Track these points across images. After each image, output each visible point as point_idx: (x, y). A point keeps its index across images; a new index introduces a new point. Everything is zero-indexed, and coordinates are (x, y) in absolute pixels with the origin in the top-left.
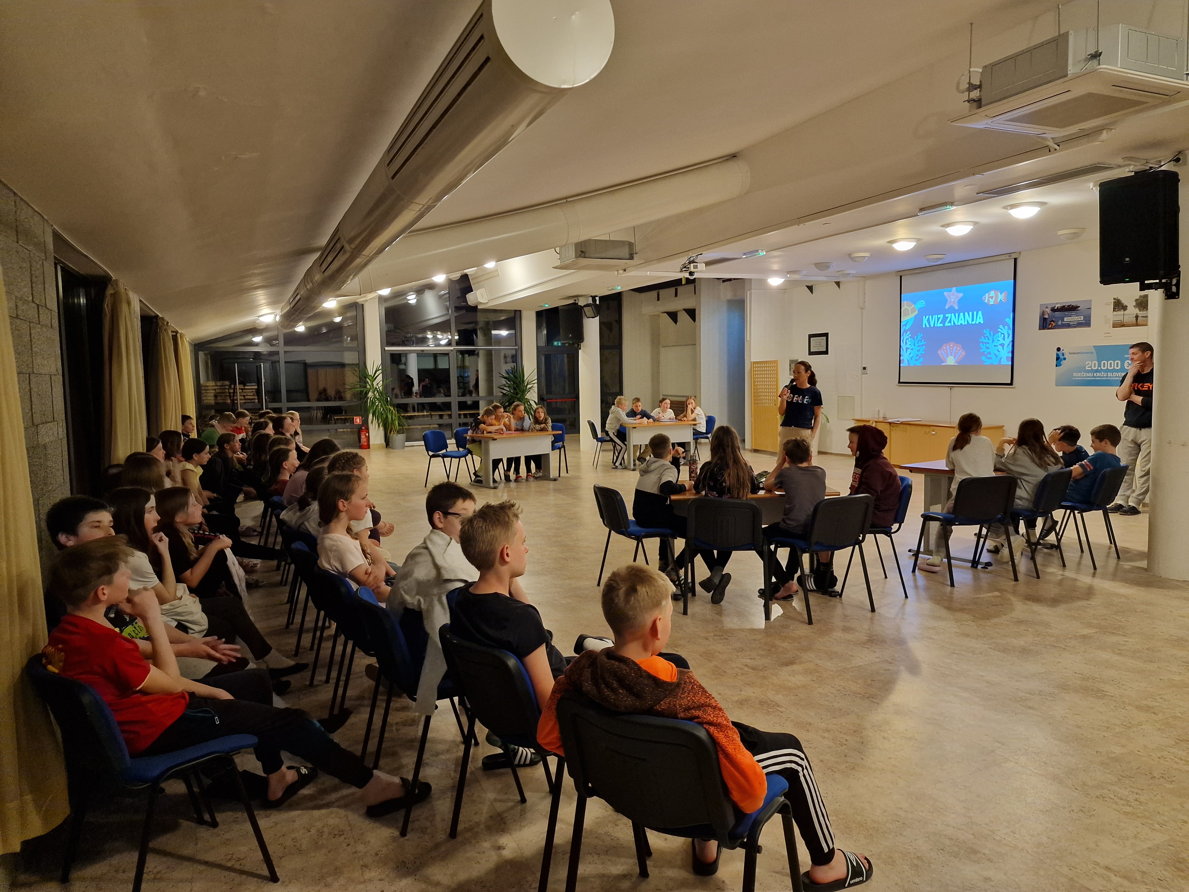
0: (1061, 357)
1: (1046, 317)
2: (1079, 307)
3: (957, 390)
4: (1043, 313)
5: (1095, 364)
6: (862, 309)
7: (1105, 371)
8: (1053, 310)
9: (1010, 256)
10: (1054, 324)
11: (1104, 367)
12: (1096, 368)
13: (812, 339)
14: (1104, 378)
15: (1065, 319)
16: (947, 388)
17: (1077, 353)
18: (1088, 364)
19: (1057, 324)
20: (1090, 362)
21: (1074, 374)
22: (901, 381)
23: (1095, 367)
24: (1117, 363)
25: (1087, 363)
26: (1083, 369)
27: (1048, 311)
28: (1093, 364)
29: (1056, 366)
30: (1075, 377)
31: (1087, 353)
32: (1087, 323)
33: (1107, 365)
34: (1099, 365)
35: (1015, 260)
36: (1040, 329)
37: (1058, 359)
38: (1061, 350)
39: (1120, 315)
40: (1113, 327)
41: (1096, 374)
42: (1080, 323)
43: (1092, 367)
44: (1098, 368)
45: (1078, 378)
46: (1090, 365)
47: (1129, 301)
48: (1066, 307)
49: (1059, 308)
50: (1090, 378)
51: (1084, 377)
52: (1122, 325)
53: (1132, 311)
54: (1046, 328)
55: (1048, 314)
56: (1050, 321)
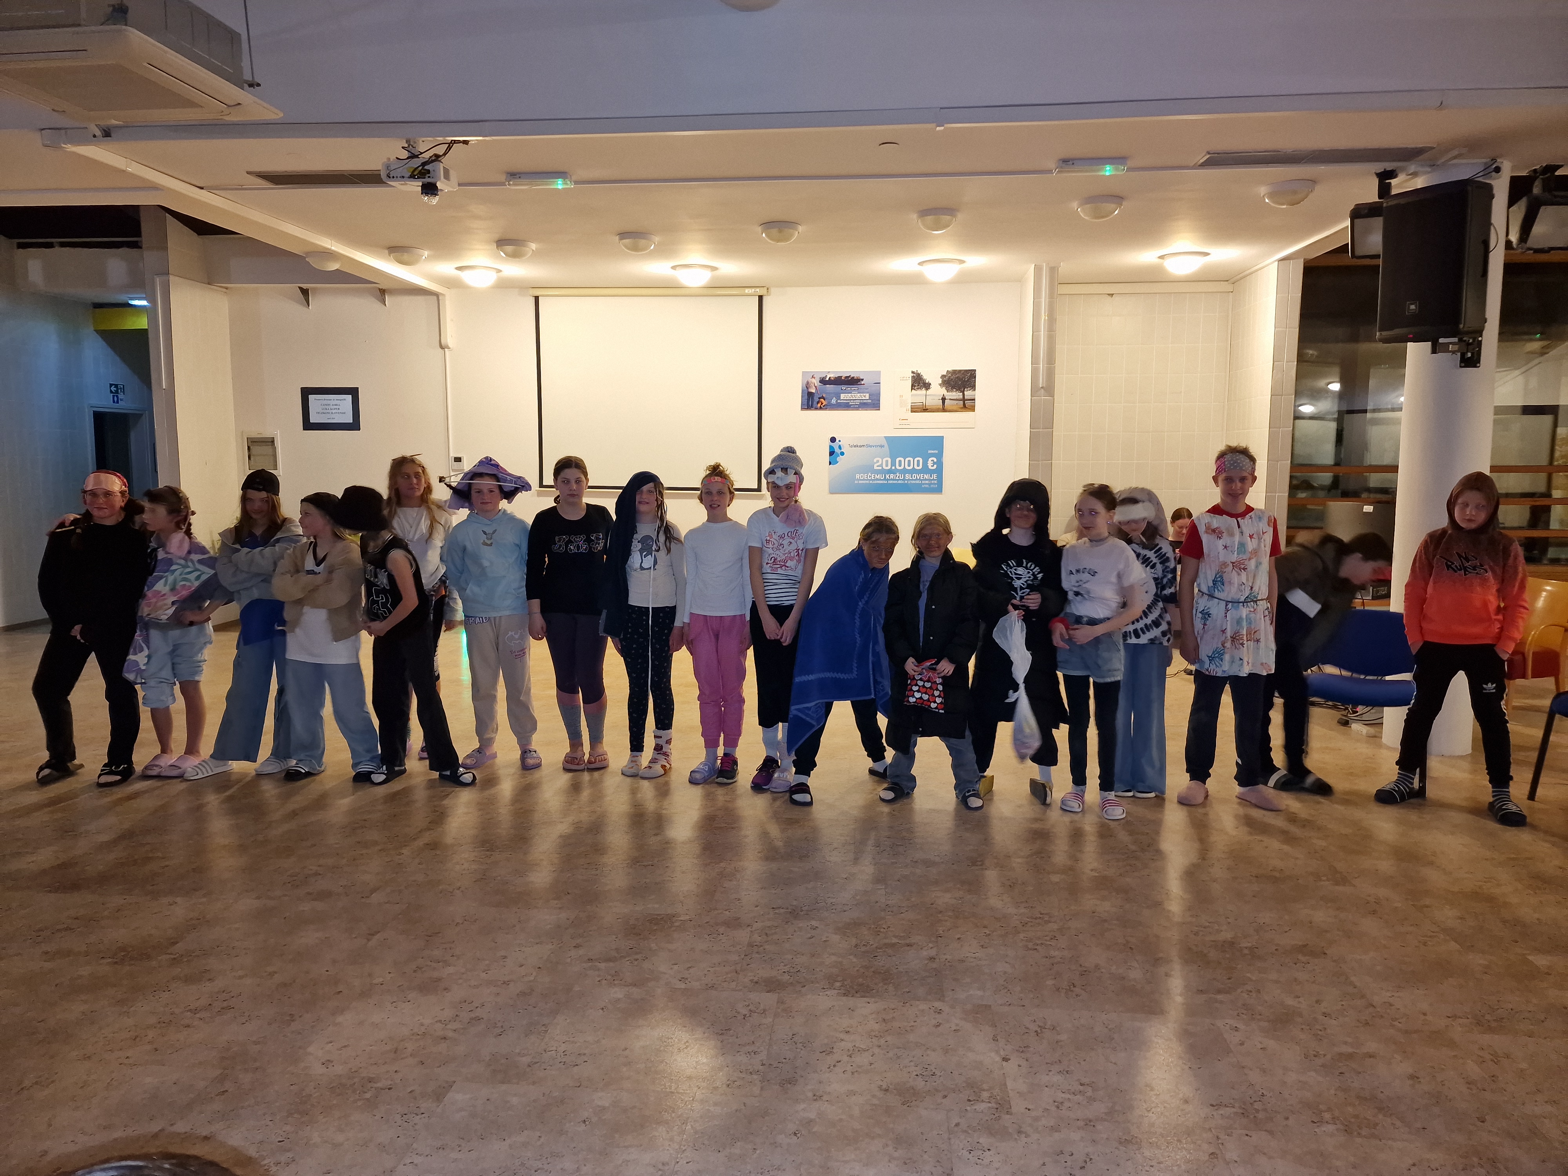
0: (837, 450)
1: (813, 391)
2: (863, 380)
4: (808, 385)
5: (887, 461)
7: (901, 471)
9: (752, 291)
10: (825, 402)
11: (900, 466)
12: (889, 467)
13: (310, 397)
14: (900, 482)
15: (842, 396)
17: (861, 446)
18: (878, 461)
20: (880, 459)
21: (858, 476)
23: (887, 466)
24: (918, 461)
25: (876, 461)
26: (870, 469)
27: (816, 382)
28: (885, 462)
29: (830, 464)
30: (858, 480)
31: (876, 446)
32: (874, 404)
33: (904, 463)
34: (893, 464)
35: (761, 298)
36: (802, 409)
37: (832, 453)
38: (837, 441)
39: (920, 395)
40: (912, 411)
41: (889, 476)
42: (865, 404)
43: (881, 465)
44: (891, 468)
45: (863, 482)
46: (880, 463)
47: (933, 377)
48: (843, 378)
49: (833, 379)
50: (881, 482)
51: (871, 480)
52: (924, 410)
53: (937, 391)
54: (812, 406)
55: (816, 387)
56: (819, 398)
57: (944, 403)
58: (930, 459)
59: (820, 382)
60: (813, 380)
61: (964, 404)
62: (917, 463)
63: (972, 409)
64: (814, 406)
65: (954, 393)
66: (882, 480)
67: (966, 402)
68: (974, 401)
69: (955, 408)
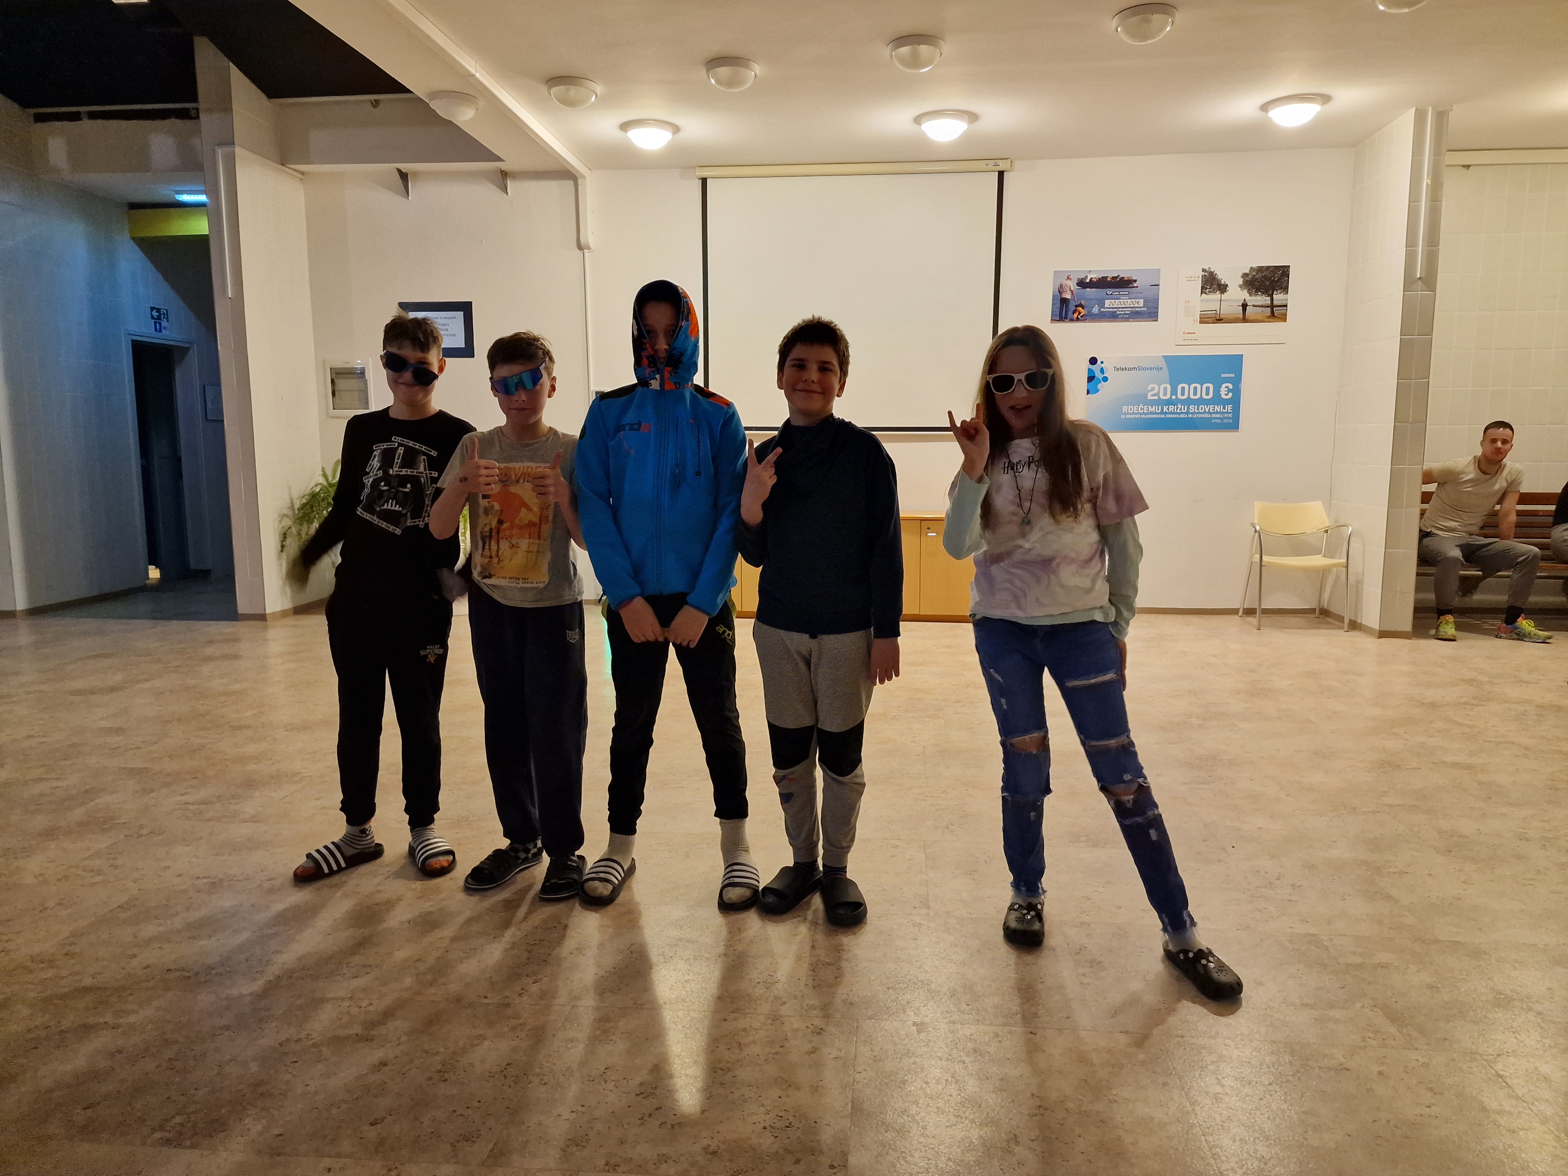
0: (1098, 375)
1: (1068, 296)
2: (1135, 281)
4: (1061, 289)
5: (1165, 389)
7: (1183, 402)
8: (1082, 284)
9: (990, 165)
10: (1083, 312)
11: (1183, 394)
12: (1168, 397)
14: (1182, 416)
15: (1108, 303)
17: (1130, 369)
18: (1153, 389)
19: (1089, 312)
20: (1156, 387)
21: (1126, 409)
23: (1165, 394)
24: (1208, 388)
25: (1149, 388)
26: (1141, 399)
27: (1072, 285)
28: (1164, 391)
29: (1088, 393)
30: (1125, 414)
31: (1151, 369)
32: (1150, 313)
33: (1188, 390)
34: (1174, 392)
35: (1001, 174)
36: (1053, 320)
37: (1091, 379)
38: (1099, 362)
39: (1212, 302)
40: (1201, 322)
41: (1168, 409)
42: (1137, 313)
43: (1157, 394)
44: (1171, 397)
45: (1132, 416)
46: (1156, 391)
47: (1232, 278)
48: (1109, 279)
49: (1095, 280)
50: (1157, 416)
51: (1143, 413)
52: (1217, 320)
53: (1236, 294)
54: (1066, 318)
55: (1072, 292)
56: (1076, 306)
57: (1244, 310)
58: (1224, 385)
59: (1078, 284)
60: (1069, 282)
61: (1272, 312)
62: (1205, 390)
63: (1283, 318)
64: (1069, 317)
65: (1259, 298)
66: (1156, 413)
67: (1275, 309)
68: (1285, 308)
69: (1259, 317)
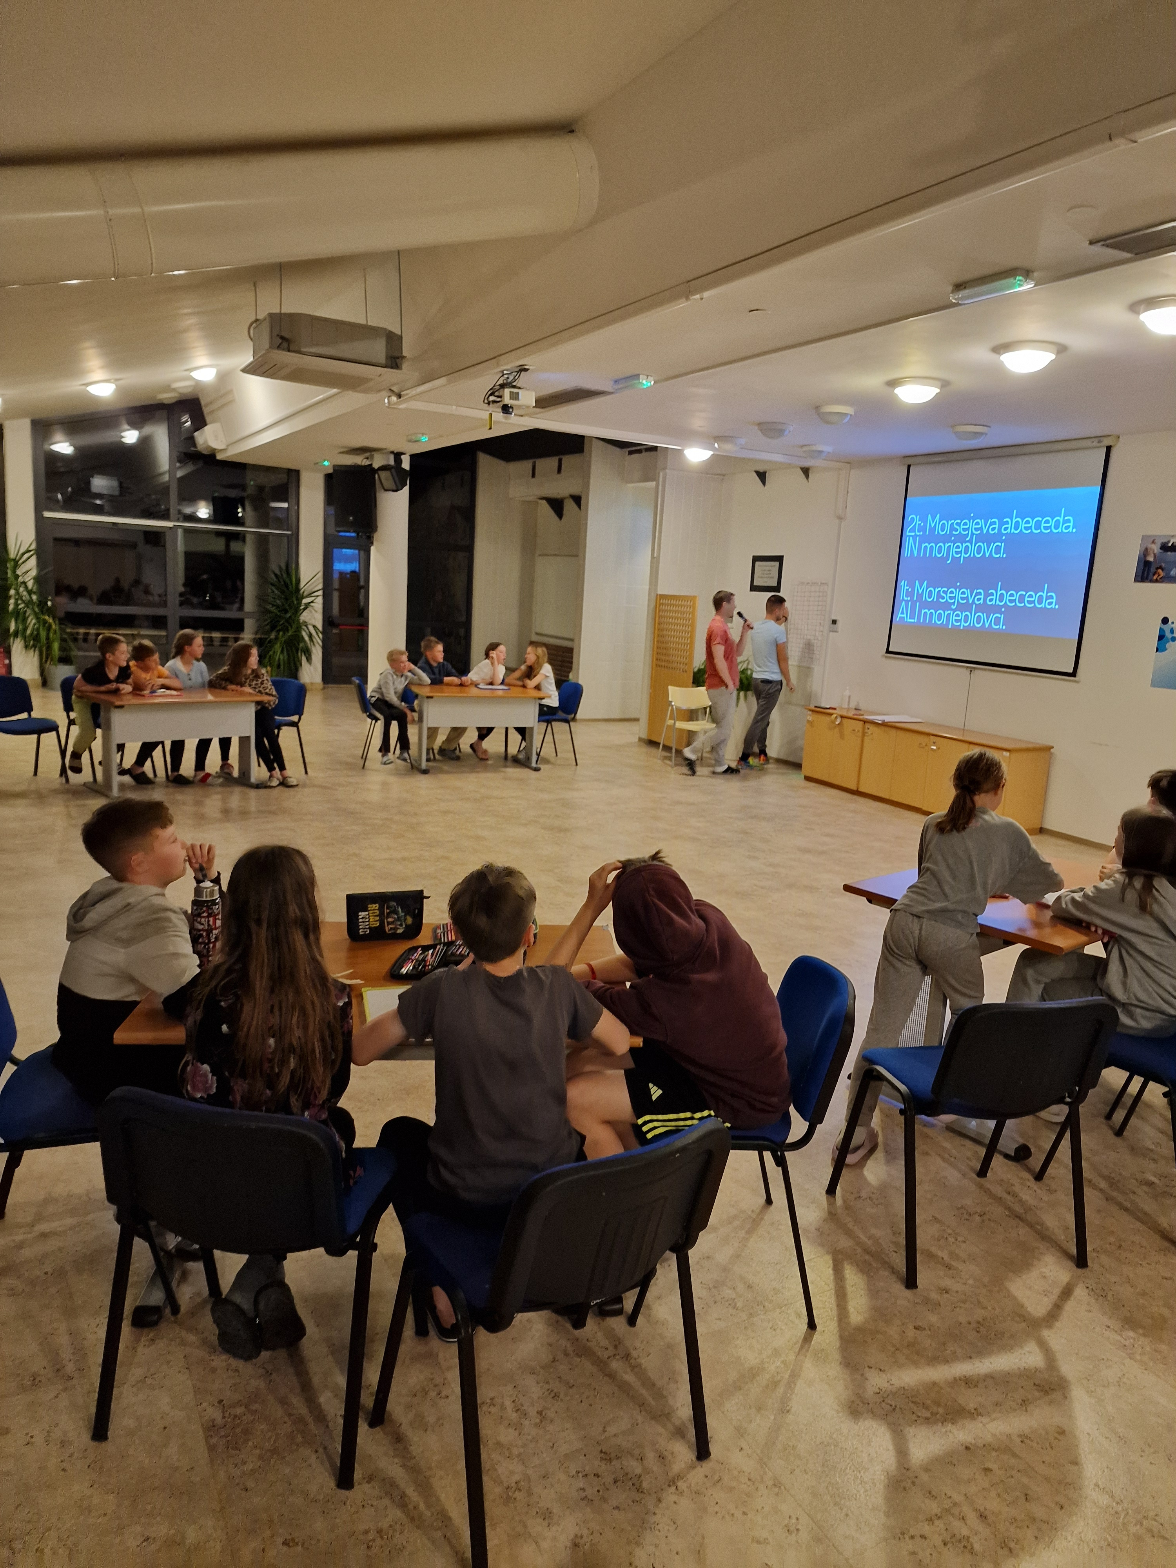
1: (1151, 559)
3: (983, 675)
4: (1145, 553)
6: (840, 518)
8: (1165, 547)
9: (1100, 442)
10: (1162, 574)
13: (757, 563)
16: (964, 670)
22: (890, 649)
27: (1156, 548)
29: (1157, 651)
35: (1109, 449)
36: (1136, 580)
37: (1161, 637)
38: (1170, 622)
49: (1175, 544)
54: (1147, 579)
55: (1155, 555)
56: (1157, 568)
60: (1154, 546)
64: (1149, 578)
